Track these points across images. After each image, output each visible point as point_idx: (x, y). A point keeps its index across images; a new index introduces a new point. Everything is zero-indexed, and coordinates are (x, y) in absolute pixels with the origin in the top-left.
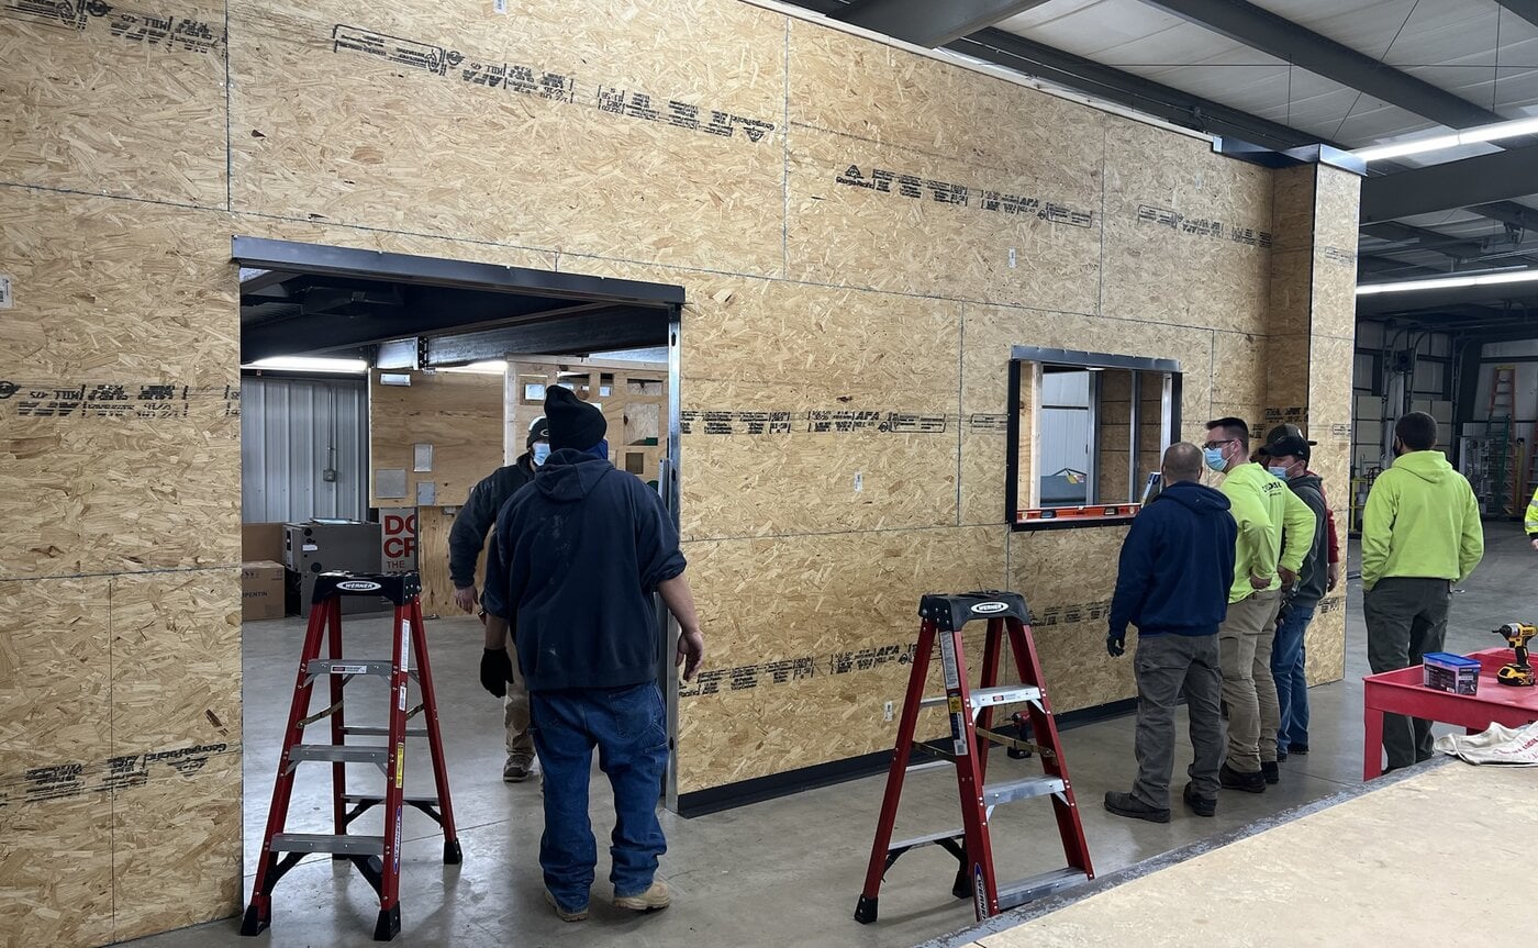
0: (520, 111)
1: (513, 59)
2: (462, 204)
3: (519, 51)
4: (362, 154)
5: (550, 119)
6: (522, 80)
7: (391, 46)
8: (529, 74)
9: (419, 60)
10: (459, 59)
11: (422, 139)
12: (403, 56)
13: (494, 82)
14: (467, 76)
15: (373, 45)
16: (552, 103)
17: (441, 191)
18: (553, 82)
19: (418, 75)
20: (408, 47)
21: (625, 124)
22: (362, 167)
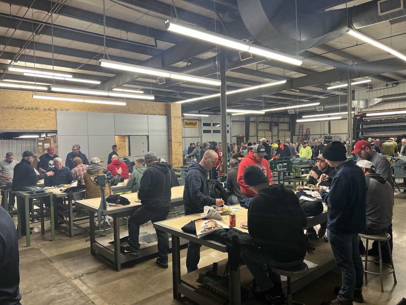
0: (32, 112)
1: (31, 106)
2: (25, 123)
3: (32, 105)
4: (12, 119)
5: (36, 112)
6: (32, 109)
7: (15, 107)
8: (33, 108)
9: (19, 108)
10: (24, 107)
11: (19, 117)
12: (16, 108)
13: (28, 109)
14: (25, 109)
15: (13, 108)
16: (37, 111)
17: (22, 122)
18: (37, 108)
19: (19, 110)
20: (16, 107)
21: (47, 112)
22: (12, 121)
